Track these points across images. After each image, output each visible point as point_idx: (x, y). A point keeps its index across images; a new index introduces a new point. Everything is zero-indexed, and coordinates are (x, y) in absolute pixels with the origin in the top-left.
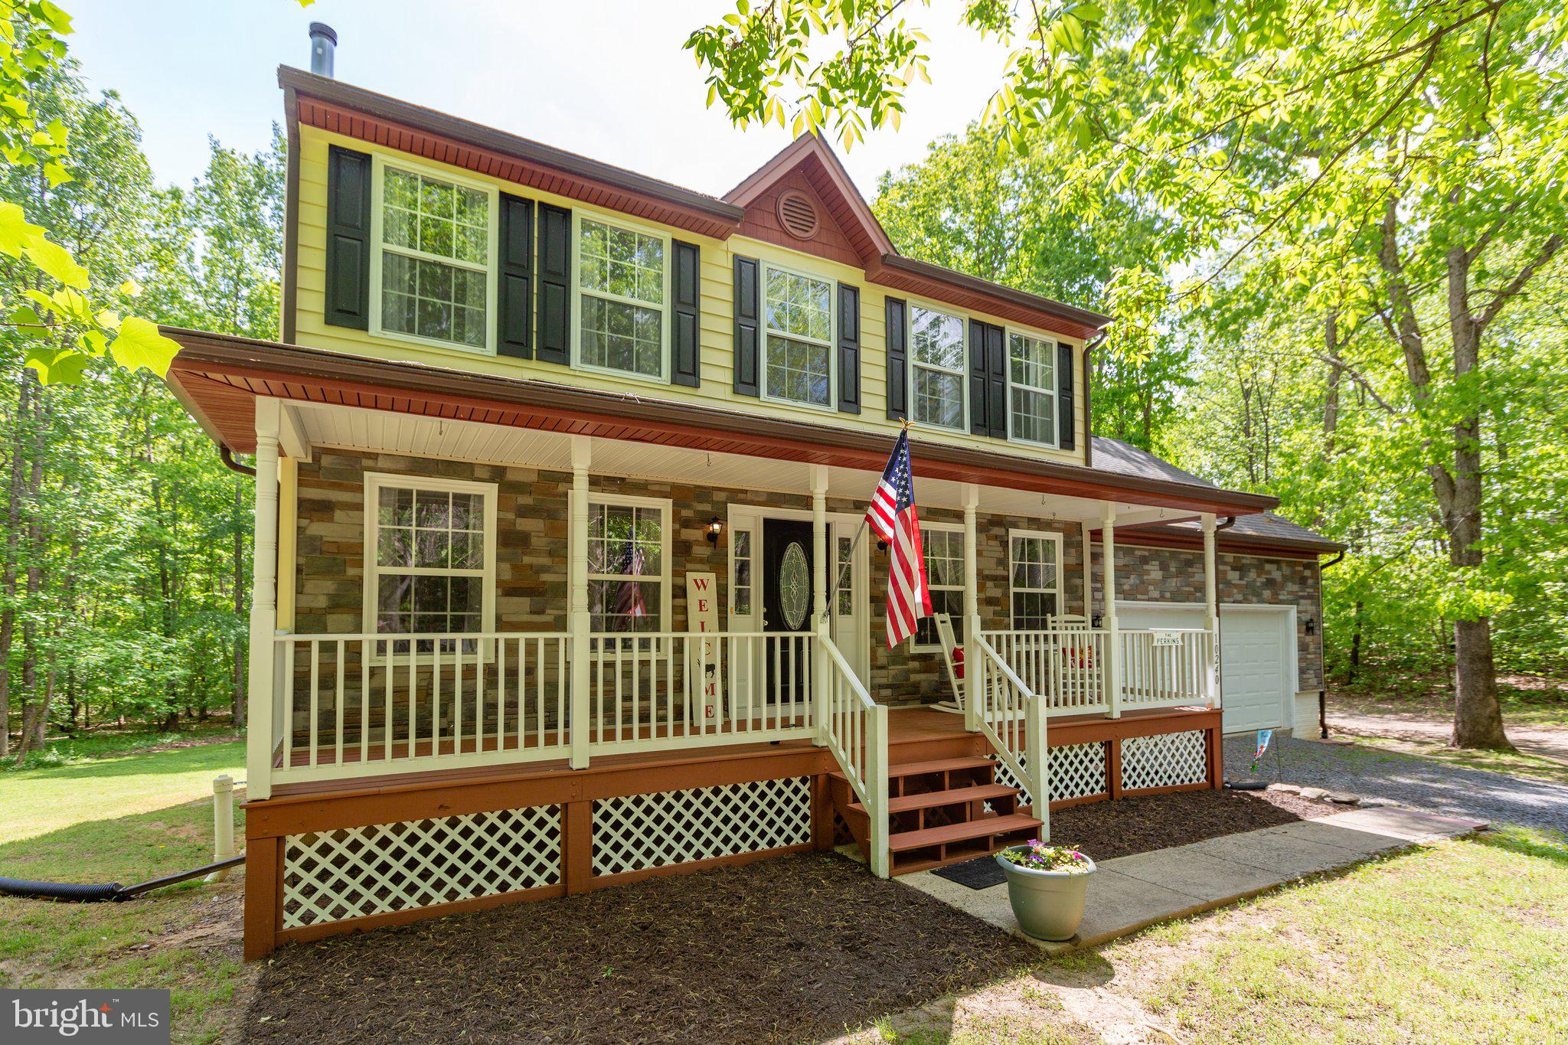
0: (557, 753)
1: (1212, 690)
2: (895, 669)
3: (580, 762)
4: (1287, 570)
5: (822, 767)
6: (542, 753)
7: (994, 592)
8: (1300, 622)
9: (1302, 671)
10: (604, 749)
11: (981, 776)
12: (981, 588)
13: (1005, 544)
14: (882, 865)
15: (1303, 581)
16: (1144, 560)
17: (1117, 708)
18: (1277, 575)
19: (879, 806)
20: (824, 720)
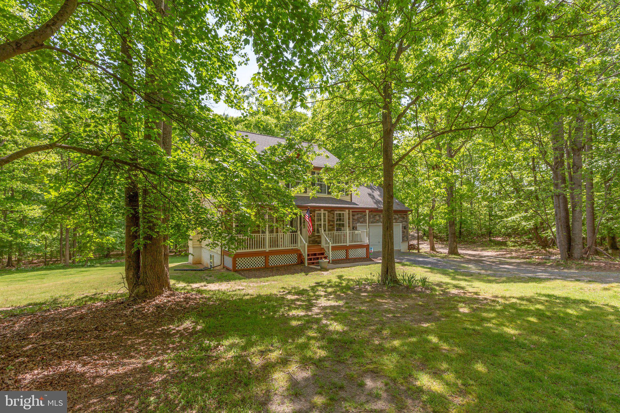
0: (265, 249)
1: (367, 241)
2: (313, 238)
3: (267, 251)
4: (399, 216)
5: (299, 252)
6: (263, 249)
7: (331, 223)
8: (402, 227)
9: (403, 237)
10: (270, 249)
11: (323, 254)
12: (329, 223)
13: (334, 214)
14: (306, 265)
15: (404, 218)
16: (375, 215)
17: (348, 244)
18: (397, 217)
19: (306, 257)
20: (299, 246)
